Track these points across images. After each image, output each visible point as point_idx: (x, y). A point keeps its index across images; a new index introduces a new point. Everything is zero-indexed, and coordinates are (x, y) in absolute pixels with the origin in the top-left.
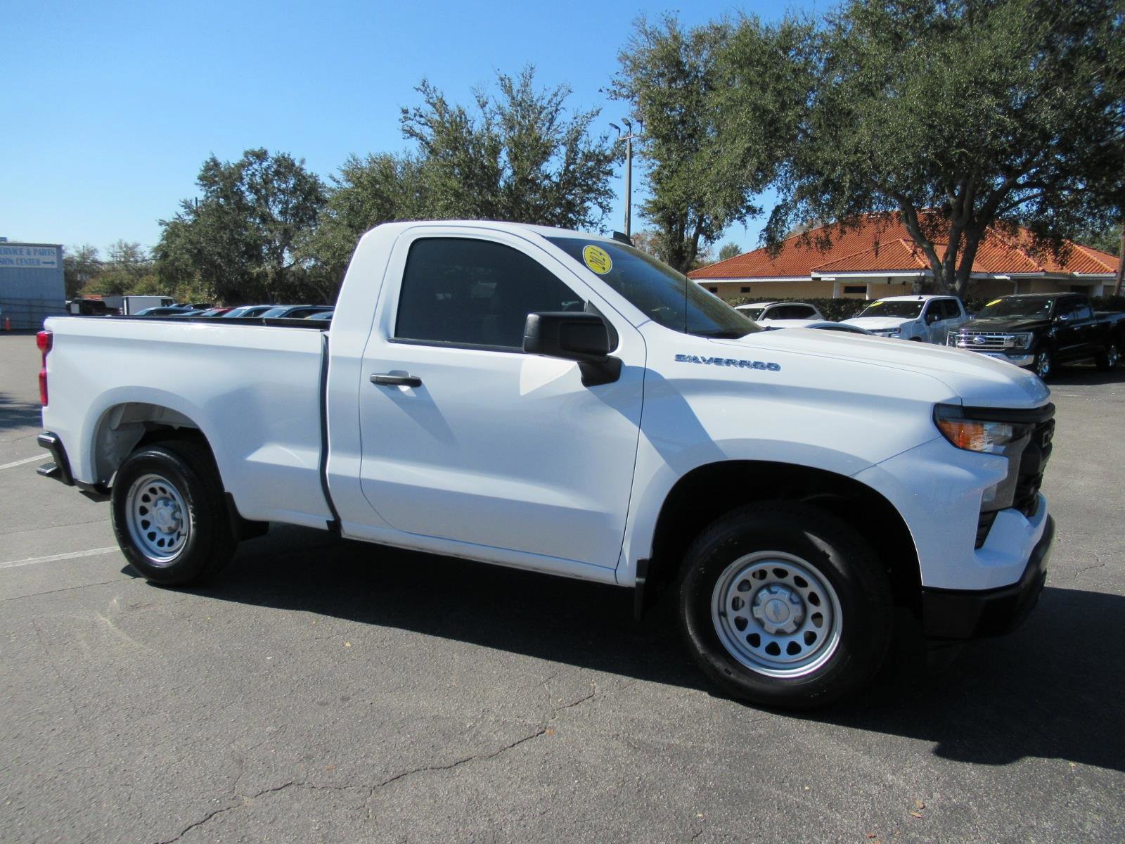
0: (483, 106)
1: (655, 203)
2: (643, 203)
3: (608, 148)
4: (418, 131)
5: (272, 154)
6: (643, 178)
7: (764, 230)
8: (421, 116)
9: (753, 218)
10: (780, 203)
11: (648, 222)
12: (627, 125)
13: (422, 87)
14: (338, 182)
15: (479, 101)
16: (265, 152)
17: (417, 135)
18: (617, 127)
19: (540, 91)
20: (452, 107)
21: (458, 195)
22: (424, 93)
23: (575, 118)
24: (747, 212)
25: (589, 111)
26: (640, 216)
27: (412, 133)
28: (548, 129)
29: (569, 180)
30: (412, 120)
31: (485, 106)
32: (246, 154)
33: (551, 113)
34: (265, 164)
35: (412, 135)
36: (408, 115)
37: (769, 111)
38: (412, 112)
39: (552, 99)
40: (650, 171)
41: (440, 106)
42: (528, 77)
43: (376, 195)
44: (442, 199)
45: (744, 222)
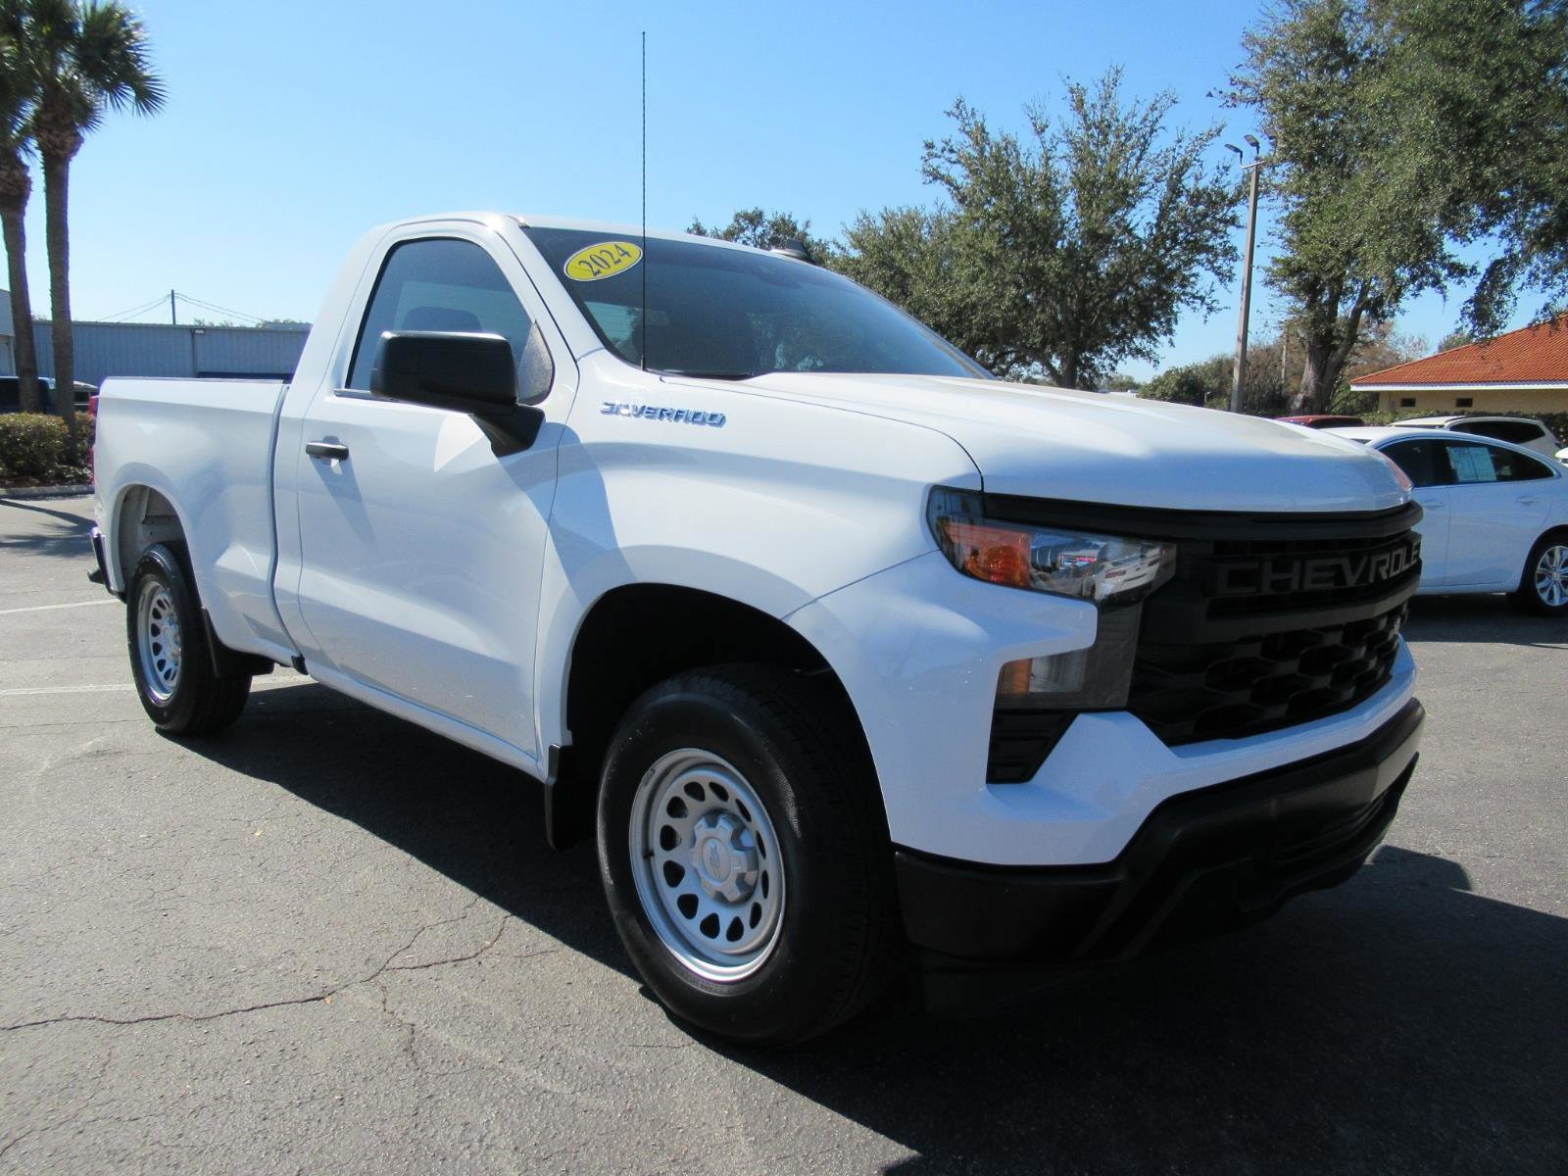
0: (1041, 131)
1: (1287, 263)
2: (1268, 264)
3: (1229, 183)
4: (943, 172)
5: (768, 216)
6: (1273, 224)
7: (1470, 301)
8: (952, 151)
9: (1459, 283)
10: (1500, 255)
11: (1279, 293)
12: (1252, 145)
13: (954, 110)
14: (842, 249)
15: (1035, 125)
16: (760, 215)
17: (942, 178)
18: (1237, 150)
19: (1128, 105)
20: (995, 136)
21: (990, 260)
22: (958, 118)
23: (1179, 141)
24: (1450, 274)
25: (1206, 131)
26: (1266, 284)
27: (936, 176)
28: (1139, 159)
29: (1165, 233)
30: (939, 157)
31: (1043, 131)
32: (737, 217)
33: (1144, 136)
34: (759, 230)
35: (935, 178)
36: (934, 151)
37: (1469, 103)
38: (939, 145)
39: (1147, 115)
40: (1285, 214)
41: (980, 135)
42: (1111, 85)
43: (883, 263)
44: (966, 267)
45: (1442, 289)
